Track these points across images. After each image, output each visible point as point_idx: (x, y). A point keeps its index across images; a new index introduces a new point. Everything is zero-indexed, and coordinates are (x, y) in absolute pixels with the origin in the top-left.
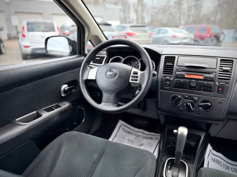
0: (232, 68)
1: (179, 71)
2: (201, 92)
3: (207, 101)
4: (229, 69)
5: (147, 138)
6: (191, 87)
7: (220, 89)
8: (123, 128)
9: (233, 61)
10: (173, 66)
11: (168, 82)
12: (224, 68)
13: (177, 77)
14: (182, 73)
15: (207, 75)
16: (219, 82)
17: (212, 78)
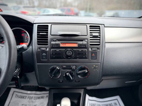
0: (100, 33)
1: (54, 41)
2: (78, 60)
3: (84, 69)
4: (97, 34)
5: (39, 98)
6: (68, 57)
7: (93, 55)
8: (16, 95)
9: (99, 27)
10: (47, 35)
11: (44, 54)
12: (94, 34)
13: (52, 48)
14: (57, 42)
15: (81, 43)
16: (91, 48)
17: (85, 45)
